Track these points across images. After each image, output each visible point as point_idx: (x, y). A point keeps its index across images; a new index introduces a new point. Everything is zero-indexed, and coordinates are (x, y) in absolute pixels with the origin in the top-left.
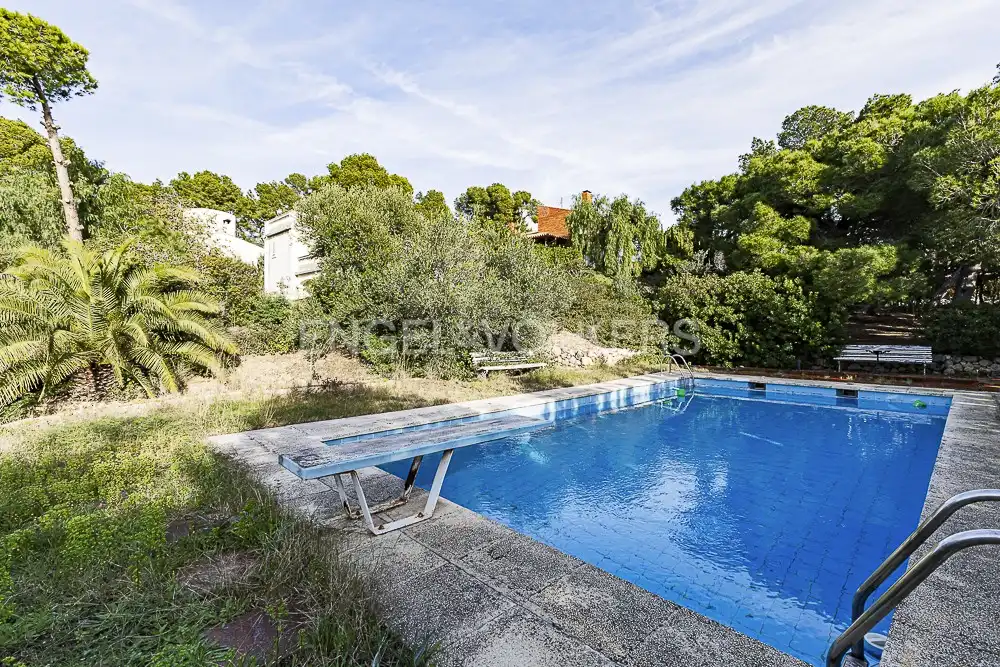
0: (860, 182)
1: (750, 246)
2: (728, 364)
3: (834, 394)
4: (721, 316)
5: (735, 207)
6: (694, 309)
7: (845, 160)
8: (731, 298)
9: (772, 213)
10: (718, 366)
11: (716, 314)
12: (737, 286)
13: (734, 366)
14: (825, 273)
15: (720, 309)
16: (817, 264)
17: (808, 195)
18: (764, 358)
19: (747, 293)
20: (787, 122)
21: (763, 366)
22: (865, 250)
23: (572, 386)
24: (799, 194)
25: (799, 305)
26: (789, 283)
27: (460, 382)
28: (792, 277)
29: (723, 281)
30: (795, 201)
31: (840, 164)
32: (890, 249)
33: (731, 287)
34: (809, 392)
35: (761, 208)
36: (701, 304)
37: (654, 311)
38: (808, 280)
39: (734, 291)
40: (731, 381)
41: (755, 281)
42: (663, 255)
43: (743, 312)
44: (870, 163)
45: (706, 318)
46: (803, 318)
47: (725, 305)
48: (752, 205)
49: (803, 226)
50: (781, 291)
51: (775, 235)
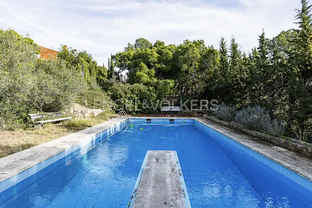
0: (166, 62)
1: (140, 76)
2: (134, 113)
3: (169, 121)
4: (132, 97)
5: (134, 62)
6: (123, 95)
7: (163, 55)
8: (135, 92)
9: (146, 66)
10: (131, 114)
11: (131, 96)
12: (137, 88)
13: (136, 114)
14: (160, 86)
15: (132, 95)
16: (157, 83)
17: (155, 63)
18: (145, 111)
19: (140, 90)
20: (137, 41)
21: (145, 114)
22: (168, 81)
23: (91, 126)
24: (153, 62)
25: (154, 95)
26: (151, 88)
27: (24, 131)
28: (152, 86)
29: (132, 86)
30: (151, 64)
31: (162, 56)
32: (173, 81)
33: (135, 88)
34: (163, 121)
35: (143, 64)
36: (126, 93)
37: (108, 95)
38: (156, 88)
39: (136, 89)
40: (141, 119)
41: (142, 86)
42: (98, 76)
43: (139, 96)
44: (169, 57)
45: (128, 98)
46: (155, 99)
47: (134, 94)
48: (140, 63)
49: (153, 71)
50: (149, 90)
51: (146, 73)
